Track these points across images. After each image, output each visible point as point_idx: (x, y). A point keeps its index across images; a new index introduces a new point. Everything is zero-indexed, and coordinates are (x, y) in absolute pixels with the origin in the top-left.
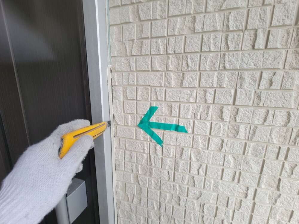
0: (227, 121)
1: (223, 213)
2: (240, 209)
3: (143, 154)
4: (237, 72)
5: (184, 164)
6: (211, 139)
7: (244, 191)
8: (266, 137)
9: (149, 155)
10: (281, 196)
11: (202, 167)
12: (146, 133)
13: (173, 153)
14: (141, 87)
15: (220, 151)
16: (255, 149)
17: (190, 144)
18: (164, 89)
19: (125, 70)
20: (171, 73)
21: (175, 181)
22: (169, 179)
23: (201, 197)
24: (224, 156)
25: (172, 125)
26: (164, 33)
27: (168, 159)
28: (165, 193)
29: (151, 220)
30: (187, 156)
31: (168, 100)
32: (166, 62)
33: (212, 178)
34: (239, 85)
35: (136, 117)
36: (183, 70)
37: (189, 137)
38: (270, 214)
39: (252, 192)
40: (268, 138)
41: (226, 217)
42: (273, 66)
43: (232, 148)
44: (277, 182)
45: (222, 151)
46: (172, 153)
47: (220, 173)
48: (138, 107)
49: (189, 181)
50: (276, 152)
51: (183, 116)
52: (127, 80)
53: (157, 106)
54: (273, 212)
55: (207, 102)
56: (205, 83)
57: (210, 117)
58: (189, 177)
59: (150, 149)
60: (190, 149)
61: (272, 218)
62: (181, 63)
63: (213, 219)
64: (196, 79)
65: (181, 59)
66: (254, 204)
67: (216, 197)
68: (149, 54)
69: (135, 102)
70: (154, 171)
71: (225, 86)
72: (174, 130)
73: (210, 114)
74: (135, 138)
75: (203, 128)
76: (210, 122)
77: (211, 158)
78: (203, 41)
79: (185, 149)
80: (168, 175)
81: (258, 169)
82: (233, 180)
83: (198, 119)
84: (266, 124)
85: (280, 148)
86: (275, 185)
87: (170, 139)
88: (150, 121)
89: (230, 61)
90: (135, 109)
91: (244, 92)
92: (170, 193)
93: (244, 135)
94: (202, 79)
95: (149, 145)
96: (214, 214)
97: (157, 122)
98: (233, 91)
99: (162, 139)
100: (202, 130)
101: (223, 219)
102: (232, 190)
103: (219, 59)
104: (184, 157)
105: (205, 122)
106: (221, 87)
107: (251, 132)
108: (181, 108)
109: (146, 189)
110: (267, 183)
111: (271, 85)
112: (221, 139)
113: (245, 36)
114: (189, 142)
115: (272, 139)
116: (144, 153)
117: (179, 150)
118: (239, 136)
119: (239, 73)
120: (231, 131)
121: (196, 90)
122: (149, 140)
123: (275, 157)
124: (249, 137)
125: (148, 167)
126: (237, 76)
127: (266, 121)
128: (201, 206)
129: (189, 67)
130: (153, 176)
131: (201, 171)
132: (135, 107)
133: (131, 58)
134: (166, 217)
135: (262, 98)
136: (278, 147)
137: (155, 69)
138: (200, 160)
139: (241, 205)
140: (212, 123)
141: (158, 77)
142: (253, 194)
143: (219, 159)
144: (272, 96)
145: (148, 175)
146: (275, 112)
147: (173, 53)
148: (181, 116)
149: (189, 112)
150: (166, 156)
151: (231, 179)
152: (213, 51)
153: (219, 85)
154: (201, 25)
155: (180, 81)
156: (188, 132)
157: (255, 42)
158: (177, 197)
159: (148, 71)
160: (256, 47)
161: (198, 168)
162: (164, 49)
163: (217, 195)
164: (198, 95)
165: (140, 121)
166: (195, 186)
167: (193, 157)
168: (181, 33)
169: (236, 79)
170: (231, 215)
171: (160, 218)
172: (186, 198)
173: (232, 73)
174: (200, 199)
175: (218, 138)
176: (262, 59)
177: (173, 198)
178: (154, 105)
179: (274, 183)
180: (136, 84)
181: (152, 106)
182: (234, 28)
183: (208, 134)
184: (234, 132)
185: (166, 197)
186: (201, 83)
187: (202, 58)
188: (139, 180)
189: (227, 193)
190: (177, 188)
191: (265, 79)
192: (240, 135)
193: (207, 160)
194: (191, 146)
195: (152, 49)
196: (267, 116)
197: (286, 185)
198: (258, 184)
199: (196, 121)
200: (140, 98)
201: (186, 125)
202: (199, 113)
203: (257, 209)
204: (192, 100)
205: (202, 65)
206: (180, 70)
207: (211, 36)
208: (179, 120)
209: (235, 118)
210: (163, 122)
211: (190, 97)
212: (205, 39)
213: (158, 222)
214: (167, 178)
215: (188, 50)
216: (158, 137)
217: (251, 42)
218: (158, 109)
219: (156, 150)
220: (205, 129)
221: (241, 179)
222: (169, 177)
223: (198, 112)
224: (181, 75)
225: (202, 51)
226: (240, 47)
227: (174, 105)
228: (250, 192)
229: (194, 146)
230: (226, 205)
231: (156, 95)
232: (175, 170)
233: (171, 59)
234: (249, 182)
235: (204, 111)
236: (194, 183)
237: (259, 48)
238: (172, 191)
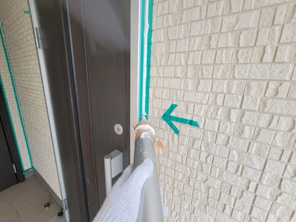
0: (234, 121)
1: (226, 198)
2: (241, 198)
3: (163, 140)
4: (245, 82)
5: (195, 151)
6: (219, 135)
7: (246, 183)
8: (270, 139)
9: (168, 141)
10: (282, 195)
11: (210, 156)
12: (167, 124)
13: (187, 142)
14: (166, 89)
15: (226, 145)
16: (258, 149)
17: (201, 136)
18: (183, 92)
19: (155, 76)
20: (189, 80)
21: (187, 164)
22: (182, 162)
23: (207, 181)
24: (229, 150)
25: (187, 120)
26: (186, 49)
27: (183, 147)
28: (178, 173)
29: (166, 191)
30: (197, 145)
31: (186, 100)
32: (186, 71)
33: (217, 167)
34: (246, 92)
35: (160, 111)
36: (199, 78)
37: (201, 130)
38: (270, 209)
39: (254, 186)
40: (272, 140)
41: (228, 203)
42: (280, 77)
43: (236, 144)
44: (279, 182)
45: (227, 146)
46: (185, 142)
47: (225, 164)
48: (162, 104)
49: (198, 167)
50: (279, 154)
51: (197, 114)
52: (156, 83)
53: (177, 104)
54: (273, 207)
55: (217, 104)
56: (216, 89)
57: (219, 116)
58: (198, 163)
59: (170, 137)
60: (200, 141)
61: (272, 213)
62: (198, 72)
63: (217, 202)
64: (209, 85)
65: (198, 70)
66: (255, 196)
67: (221, 183)
68: (173, 64)
69: (161, 100)
70: (171, 154)
71: (233, 92)
72: (188, 124)
73: (220, 114)
74: (159, 127)
75: (212, 125)
76: (219, 121)
77: (218, 151)
78: (217, 55)
79: (196, 140)
80: (181, 158)
81: (260, 166)
82: (237, 171)
83: (209, 117)
84: (270, 127)
85: (283, 151)
86: (276, 184)
87: (185, 131)
88: (171, 115)
89: (239, 72)
90: (160, 105)
91: (250, 98)
92: (182, 173)
93: (248, 135)
94: (214, 86)
95: (168, 133)
96: (218, 197)
97: (176, 116)
98: (240, 98)
99: (179, 130)
100: (212, 127)
101: (225, 203)
102: (235, 180)
103: (230, 70)
104: (195, 147)
105: (215, 120)
106: (229, 92)
107: (255, 133)
108: (195, 107)
109: (164, 167)
110: (269, 180)
111: (277, 94)
112: (227, 136)
113: (254, 52)
114: (200, 135)
115: (276, 142)
116: (165, 139)
117: (191, 140)
118: (243, 135)
119: (247, 82)
120: (237, 130)
121: (208, 94)
122: (169, 130)
123: (278, 158)
124: (254, 137)
125: (167, 150)
126: (245, 84)
127: (270, 125)
128: (207, 188)
129: (204, 76)
130: (170, 158)
131: (208, 159)
132: (160, 104)
133: (160, 68)
134: (178, 192)
135: (267, 104)
136: (282, 150)
137: (177, 76)
138: (208, 151)
139: (242, 195)
140: (220, 122)
141: (179, 82)
142: (254, 187)
143: (225, 153)
144: (278, 103)
145: (166, 156)
146: (279, 118)
147: (192, 64)
148: (195, 113)
149: (202, 111)
150: (180, 144)
151: (234, 171)
152: (225, 64)
153: (228, 91)
154: (216, 43)
155: (196, 86)
156: (200, 127)
157: (263, 56)
158: (188, 177)
159: (172, 77)
160: (264, 61)
161: (206, 157)
162: (185, 61)
163: (221, 182)
164: (210, 98)
165: (163, 115)
166: (202, 171)
167: (202, 147)
168: (199, 49)
169: (244, 87)
170: (233, 202)
171: (173, 191)
172: (195, 179)
173: (240, 82)
174: (206, 183)
175: (225, 135)
176: (269, 71)
177: (185, 178)
178: (175, 103)
179: (276, 182)
180: (162, 87)
181: (173, 104)
182: (245, 45)
183: (216, 130)
184: (240, 131)
185: (179, 176)
186: (213, 89)
187: (215, 69)
188: (160, 159)
189: (230, 182)
190: (188, 170)
191: (271, 89)
192: (245, 135)
193: (214, 152)
194: (201, 138)
195: (176, 61)
196: (272, 120)
197: (288, 185)
198: (260, 180)
199: (207, 119)
200: (165, 97)
201: (198, 122)
202: (210, 113)
203: (258, 202)
204: (204, 102)
205: (214, 74)
206: (197, 77)
207: (223, 52)
208: (193, 116)
209: (241, 120)
210: (181, 117)
211: (203, 99)
212: (218, 53)
213: (172, 194)
214: (181, 161)
215: (203, 62)
216: (176, 128)
217: (260, 57)
218: (177, 107)
219: (174, 138)
220: (214, 126)
221: (243, 172)
222: (182, 160)
223: (209, 111)
224: (197, 81)
225: (215, 63)
226: (249, 61)
227: (189, 104)
228: (251, 185)
229: (204, 138)
230: (229, 192)
231: (176, 96)
232: (187, 155)
233: (190, 69)
234: (252, 176)
235: (215, 111)
236: (202, 168)
237: (266, 62)
238: (184, 172)
